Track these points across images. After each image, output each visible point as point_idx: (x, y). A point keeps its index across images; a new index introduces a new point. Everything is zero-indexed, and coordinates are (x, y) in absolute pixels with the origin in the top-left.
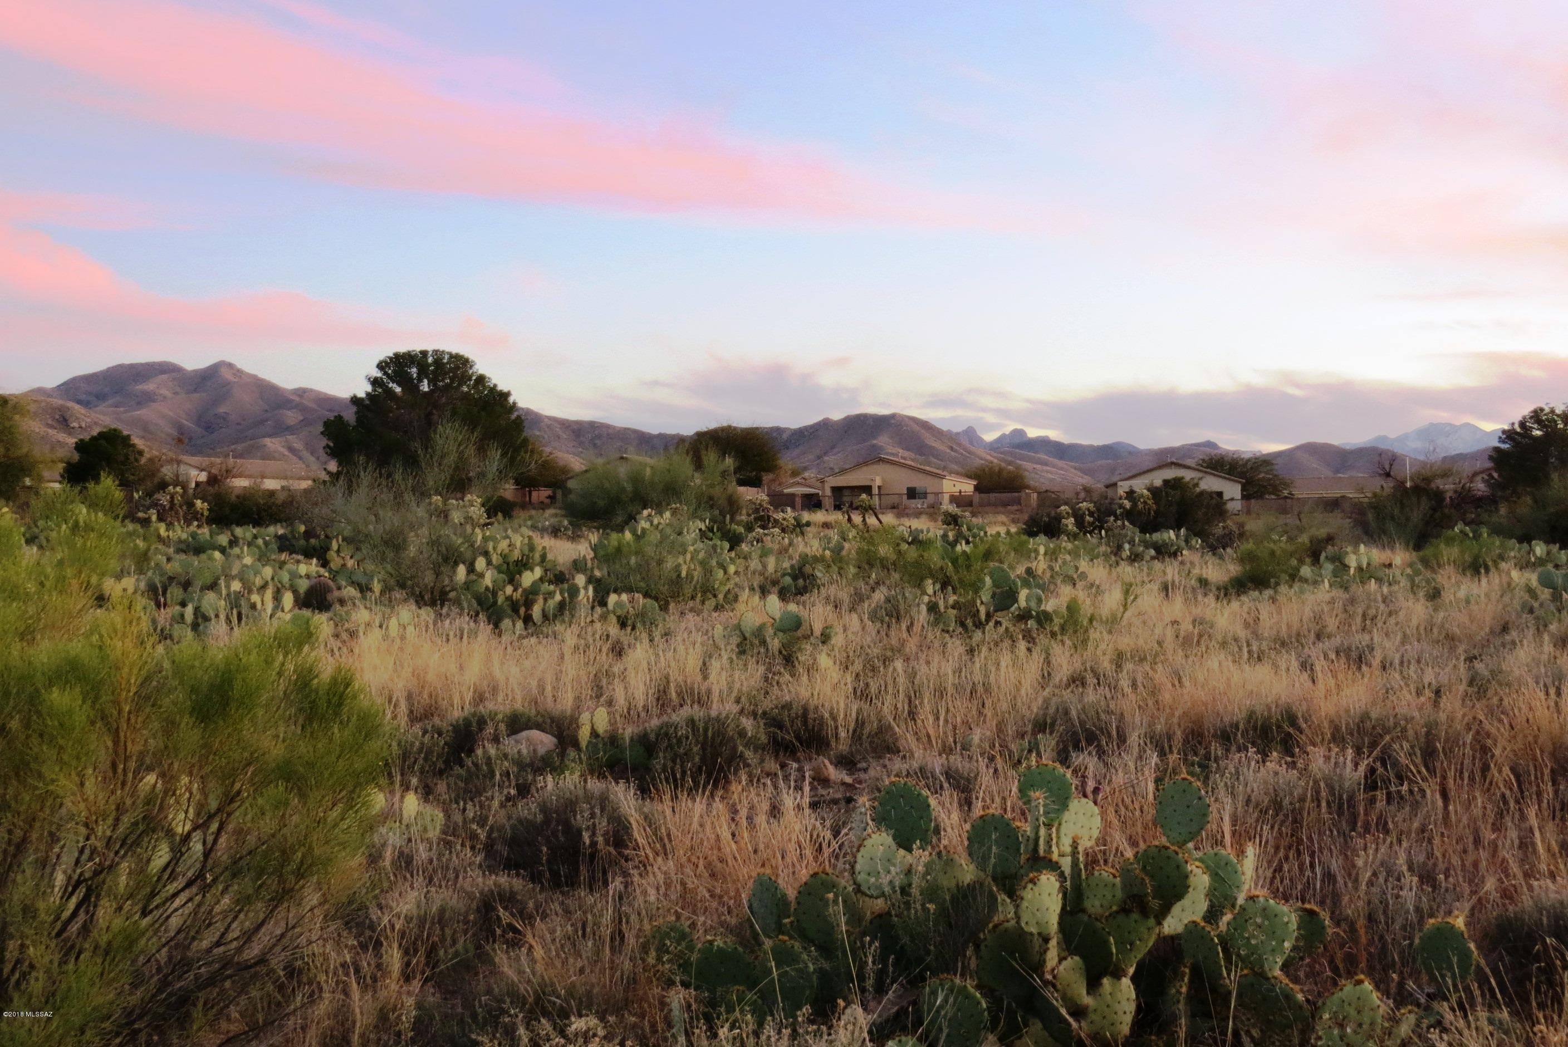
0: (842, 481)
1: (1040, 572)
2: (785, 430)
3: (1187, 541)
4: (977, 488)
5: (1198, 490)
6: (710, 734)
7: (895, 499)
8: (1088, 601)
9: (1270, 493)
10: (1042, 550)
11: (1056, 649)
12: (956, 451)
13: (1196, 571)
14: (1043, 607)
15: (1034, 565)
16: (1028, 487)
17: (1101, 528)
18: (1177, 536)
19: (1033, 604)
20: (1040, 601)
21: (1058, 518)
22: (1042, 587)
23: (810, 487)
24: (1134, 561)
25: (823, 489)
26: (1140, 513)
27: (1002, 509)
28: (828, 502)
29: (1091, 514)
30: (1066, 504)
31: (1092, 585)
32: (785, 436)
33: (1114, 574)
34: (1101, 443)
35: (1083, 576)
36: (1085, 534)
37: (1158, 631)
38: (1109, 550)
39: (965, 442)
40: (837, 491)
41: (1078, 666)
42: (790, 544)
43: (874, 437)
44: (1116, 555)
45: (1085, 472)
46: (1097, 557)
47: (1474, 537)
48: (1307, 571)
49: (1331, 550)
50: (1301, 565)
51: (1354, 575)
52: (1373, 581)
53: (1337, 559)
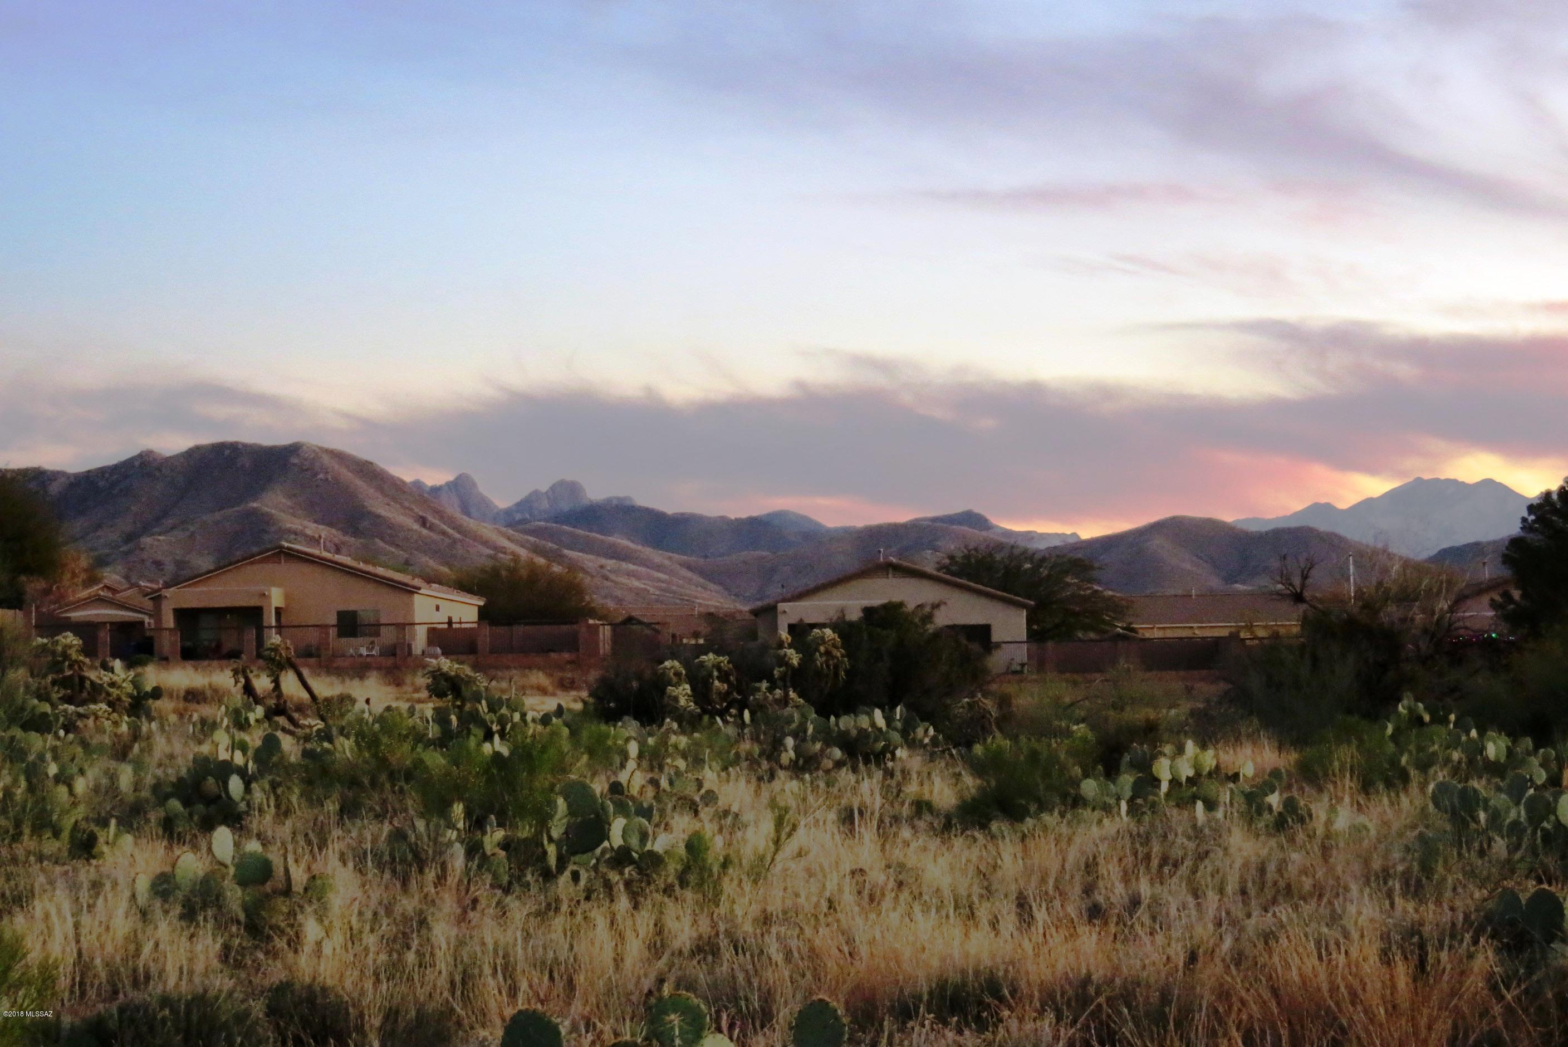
0: (192, 597)
1: (635, 791)
2: (55, 475)
3: (905, 733)
4: (484, 614)
5: (931, 628)
6: (195, 1018)
7: (313, 637)
8: (719, 842)
9: (1086, 628)
10: (633, 748)
11: (671, 908)
12: (431, 528)
13: (912, 789)
14: (648, 847)
15: (623, 777)
16: (592, 613)
17: (742, 706)
18: (889, 720)
19: (634, 842)
20: (644, 837)
21: (660, 683)
22: (646, 813)
23: (122, 606)
24: (803, 769)
25: (156, 614)
26: (818, 674)
27: (539, 660)
28: (168, 642)
29: (724, 677)
30: (674, 656)
31: (726, 813)
32: (54, 489)
33: (765, 795)
34: (744, 515)
35: (710, 797)
36: (712, 717)
37: (831, 886)
38: (757, 750)
39: (452, 508)
40: (186, 616)
41: (704, 926)
42: (136, 735)
43: (255, 495)
44: (769, 758)
45: (710, 575)
46: (736, 761)
47: (1433, 721)
48: (1089, 787)
49: (1140, 748)
50: (1086, 775)
51: (1168, 795)
52: (1200, 805)
53: (1144, 767)
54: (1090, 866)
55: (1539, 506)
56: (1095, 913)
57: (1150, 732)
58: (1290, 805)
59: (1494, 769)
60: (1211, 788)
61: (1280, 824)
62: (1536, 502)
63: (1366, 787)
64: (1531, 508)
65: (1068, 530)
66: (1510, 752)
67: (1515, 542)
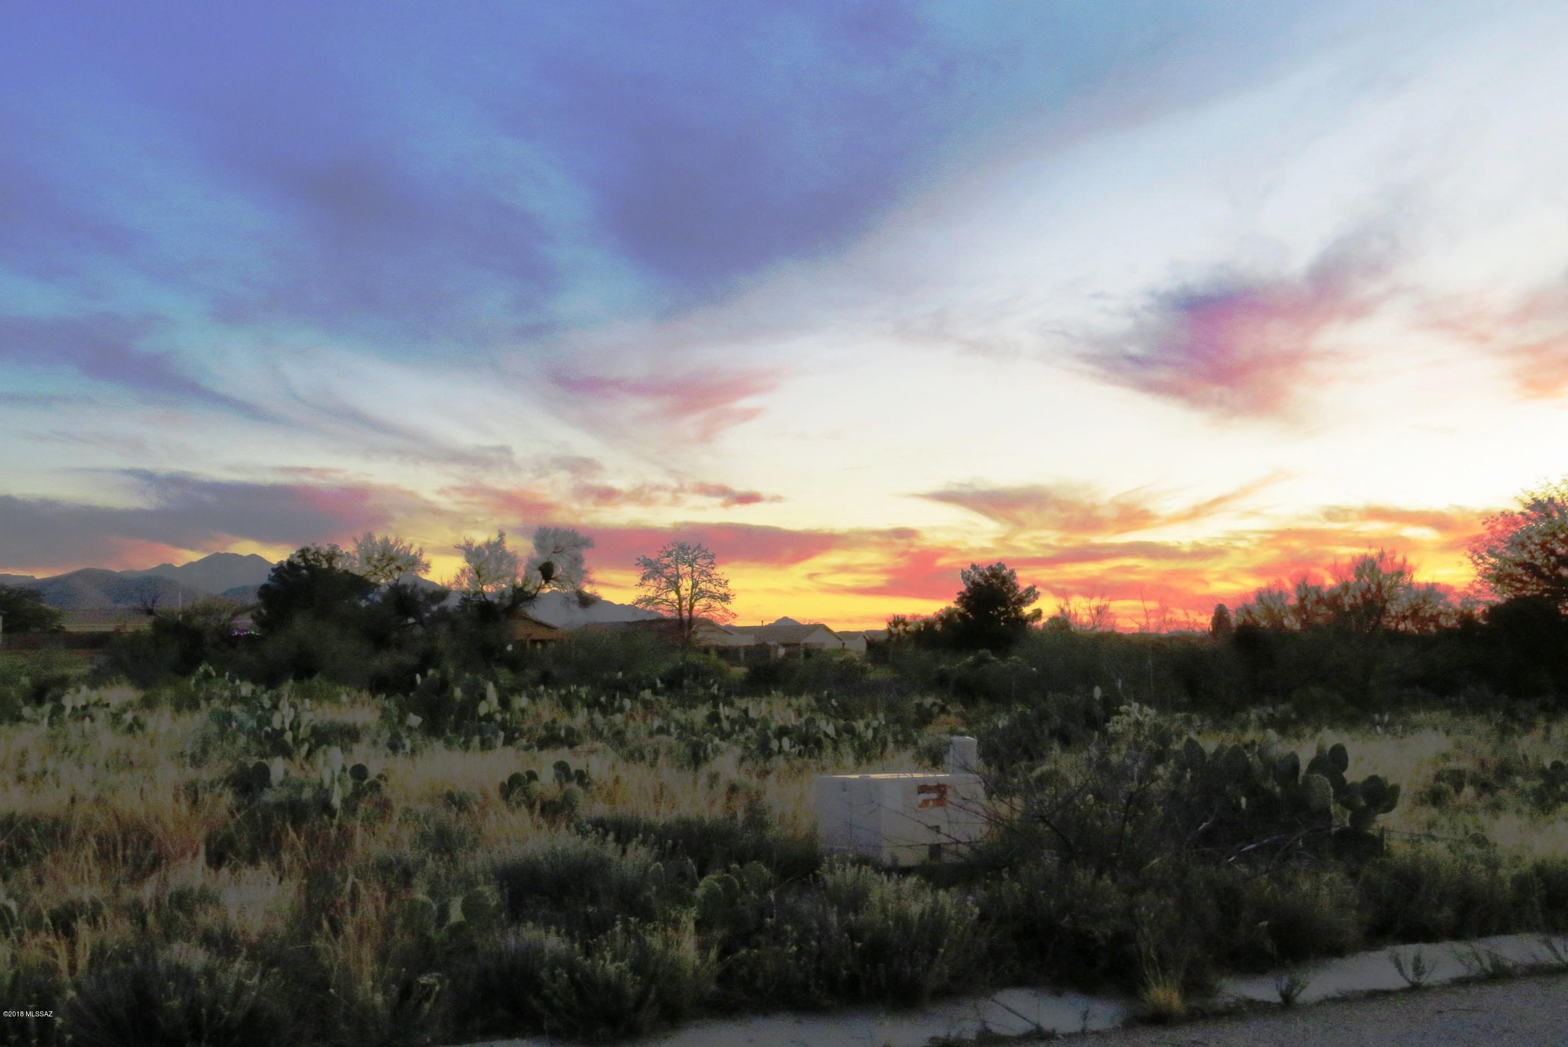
9: (35, 626)
47: (217, 676)
48: (27, 711)
49: (55, 691)
50: (26, 704)
51: (70, 716)
52: (87, 719)
53: (57, 699)
54: (23, 754)
55: (277, 569)
56: (21, 779)
57: (63, 682)
58: (135, 719)
59: (245, 701)
60: (93, 711)
61: (130, 729)
62: (276, 567)
63: (178, 709)
64: (274, 570)
65: (28, 574)
66: (254, 692)
67: (265, 588)
